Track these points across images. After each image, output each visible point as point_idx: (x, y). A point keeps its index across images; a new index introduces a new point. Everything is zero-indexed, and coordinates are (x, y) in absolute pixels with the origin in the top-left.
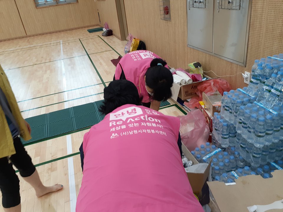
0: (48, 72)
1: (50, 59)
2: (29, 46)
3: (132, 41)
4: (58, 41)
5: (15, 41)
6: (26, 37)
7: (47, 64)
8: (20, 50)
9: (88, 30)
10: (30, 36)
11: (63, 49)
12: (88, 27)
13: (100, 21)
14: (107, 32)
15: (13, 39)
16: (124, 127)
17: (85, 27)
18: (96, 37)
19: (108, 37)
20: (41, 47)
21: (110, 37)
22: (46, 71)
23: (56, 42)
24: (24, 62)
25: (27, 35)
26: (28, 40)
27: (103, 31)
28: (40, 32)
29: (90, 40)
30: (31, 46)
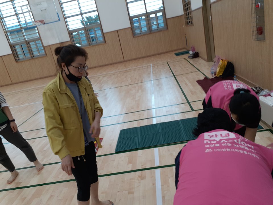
0: (140, 91)
1: (142, 80)
2: (125, 69)
3: (219, 62)
4: (149, 65)
5: (115, 65)
6: (124, 62)
7: (139, 84)
8: (118, 73)
9: (175, 54)
10: (126, 61)
11: (153, 72)
12: (175, 50)
13: (187, 45)
14: (193, 55)
15: (114, 64)
16: (218, 145)
17: (172, 51)
18: (183, 59)
19: (195, 59)
20: (135, 70)
21: (196, 59)
22: (138, 90)
23: (147, 65)
24: (122, 82)
25: (124, 60)
26: (125, 65)
27: (189, 53)
28: (134, 57)
29: (177, 63)
30: (127, 69)
